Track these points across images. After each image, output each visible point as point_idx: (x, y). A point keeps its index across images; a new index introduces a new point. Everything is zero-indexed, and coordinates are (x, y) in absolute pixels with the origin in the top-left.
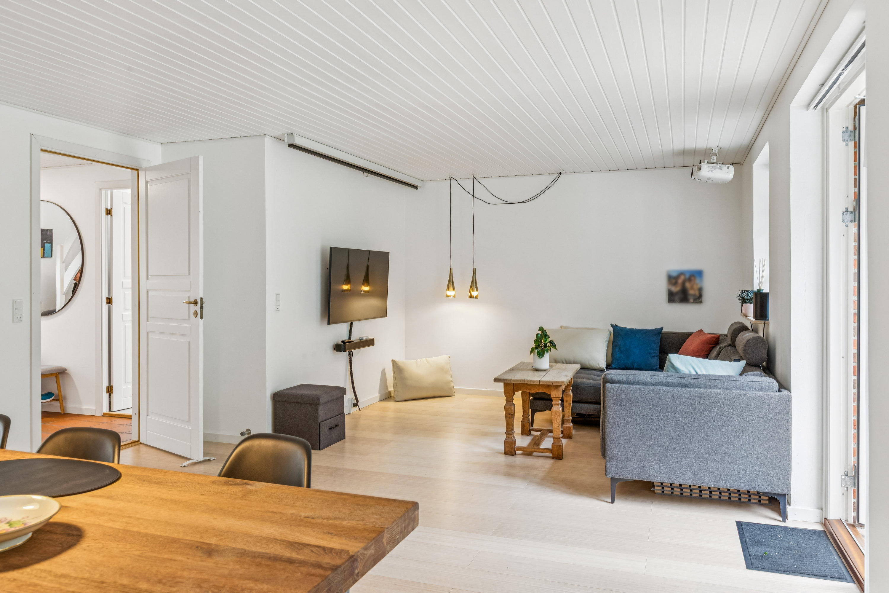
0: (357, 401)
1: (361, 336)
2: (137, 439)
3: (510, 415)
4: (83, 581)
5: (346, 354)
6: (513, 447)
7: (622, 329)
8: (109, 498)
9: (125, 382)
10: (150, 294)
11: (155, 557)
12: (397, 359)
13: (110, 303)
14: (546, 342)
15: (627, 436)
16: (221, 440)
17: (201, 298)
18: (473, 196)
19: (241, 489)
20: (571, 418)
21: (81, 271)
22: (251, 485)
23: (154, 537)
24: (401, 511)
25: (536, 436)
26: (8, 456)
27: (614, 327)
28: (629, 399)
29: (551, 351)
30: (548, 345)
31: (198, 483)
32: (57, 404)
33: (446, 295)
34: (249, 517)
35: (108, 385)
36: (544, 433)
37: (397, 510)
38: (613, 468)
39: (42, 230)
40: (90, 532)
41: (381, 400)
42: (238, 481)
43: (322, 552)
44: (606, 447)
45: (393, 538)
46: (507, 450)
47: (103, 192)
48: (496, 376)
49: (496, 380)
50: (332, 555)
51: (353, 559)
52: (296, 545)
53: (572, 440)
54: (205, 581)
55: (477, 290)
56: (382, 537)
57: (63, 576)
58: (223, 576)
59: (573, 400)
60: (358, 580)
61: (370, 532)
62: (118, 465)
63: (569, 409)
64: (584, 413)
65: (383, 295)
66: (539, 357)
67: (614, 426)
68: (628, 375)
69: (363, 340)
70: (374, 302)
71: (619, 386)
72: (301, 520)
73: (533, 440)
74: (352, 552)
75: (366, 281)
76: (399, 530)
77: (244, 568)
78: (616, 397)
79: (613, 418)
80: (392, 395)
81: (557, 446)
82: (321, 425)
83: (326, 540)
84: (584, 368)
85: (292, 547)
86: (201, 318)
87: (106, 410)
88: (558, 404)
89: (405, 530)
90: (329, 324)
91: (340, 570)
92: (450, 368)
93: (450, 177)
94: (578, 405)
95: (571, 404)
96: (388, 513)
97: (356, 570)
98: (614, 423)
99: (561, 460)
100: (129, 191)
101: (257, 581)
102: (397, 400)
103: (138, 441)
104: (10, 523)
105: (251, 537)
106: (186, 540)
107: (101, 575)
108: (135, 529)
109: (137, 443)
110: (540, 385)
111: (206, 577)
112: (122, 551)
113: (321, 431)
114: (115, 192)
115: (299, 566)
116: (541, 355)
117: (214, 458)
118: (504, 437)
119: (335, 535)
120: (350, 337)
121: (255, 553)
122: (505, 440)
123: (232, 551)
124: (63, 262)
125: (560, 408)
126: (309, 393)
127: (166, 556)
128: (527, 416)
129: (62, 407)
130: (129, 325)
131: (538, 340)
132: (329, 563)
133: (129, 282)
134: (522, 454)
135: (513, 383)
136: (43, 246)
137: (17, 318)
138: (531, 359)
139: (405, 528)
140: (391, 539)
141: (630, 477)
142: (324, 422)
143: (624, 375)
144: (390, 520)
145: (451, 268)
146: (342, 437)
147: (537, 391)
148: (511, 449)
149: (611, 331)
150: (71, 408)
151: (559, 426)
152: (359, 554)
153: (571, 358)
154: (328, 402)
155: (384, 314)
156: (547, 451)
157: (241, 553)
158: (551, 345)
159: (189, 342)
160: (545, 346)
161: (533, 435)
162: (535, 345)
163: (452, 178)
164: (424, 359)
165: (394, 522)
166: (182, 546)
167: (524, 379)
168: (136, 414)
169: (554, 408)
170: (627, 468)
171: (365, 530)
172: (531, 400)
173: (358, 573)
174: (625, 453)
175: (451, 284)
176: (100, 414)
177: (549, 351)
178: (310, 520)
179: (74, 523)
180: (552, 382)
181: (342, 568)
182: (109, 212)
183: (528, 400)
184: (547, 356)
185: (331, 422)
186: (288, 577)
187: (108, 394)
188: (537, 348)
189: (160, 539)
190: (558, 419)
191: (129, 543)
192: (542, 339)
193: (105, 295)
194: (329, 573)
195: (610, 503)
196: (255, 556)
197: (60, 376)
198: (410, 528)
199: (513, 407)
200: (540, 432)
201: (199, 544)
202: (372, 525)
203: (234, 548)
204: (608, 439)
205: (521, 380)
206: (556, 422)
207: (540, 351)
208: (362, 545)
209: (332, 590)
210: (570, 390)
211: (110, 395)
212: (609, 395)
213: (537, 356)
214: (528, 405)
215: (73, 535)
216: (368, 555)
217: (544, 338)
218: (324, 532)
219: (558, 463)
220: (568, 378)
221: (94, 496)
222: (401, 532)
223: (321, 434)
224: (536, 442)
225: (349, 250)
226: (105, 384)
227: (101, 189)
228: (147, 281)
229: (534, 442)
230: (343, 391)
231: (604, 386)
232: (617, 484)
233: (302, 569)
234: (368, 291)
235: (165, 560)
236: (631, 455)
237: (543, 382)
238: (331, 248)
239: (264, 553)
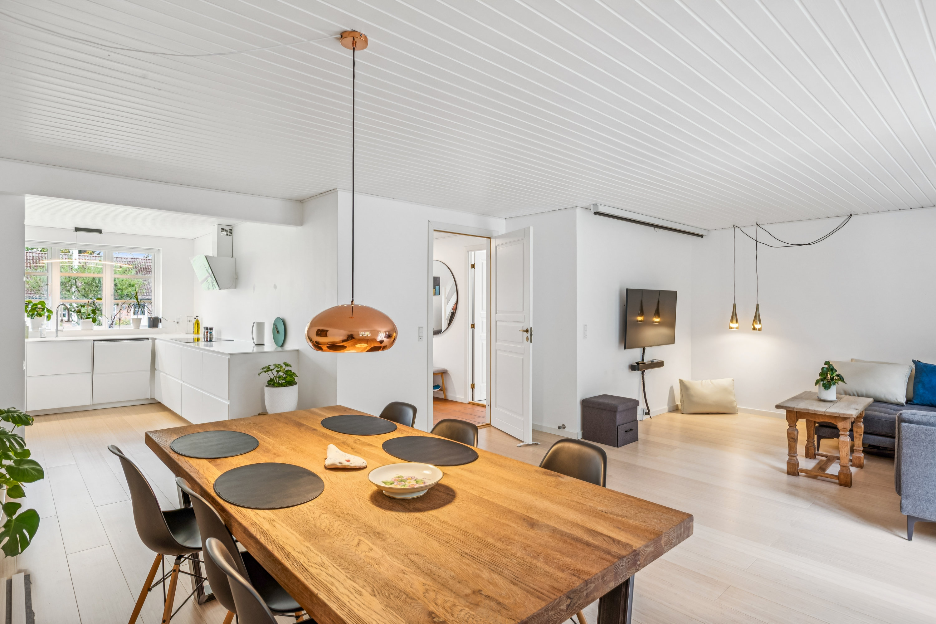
0: (649, 411)
1: (652, 359)
2: (490, 423)
3: (792, 439)
4: (456, 529)
5: (640, 372)
6: (796, 469)
7: (926, 366)
8: (471, 471)
9: (482, 382)
10: (498, 323)
11: (497, 521)
12: (684, 379)
13: (473, 328)
14: (833, 376)
15: (928, 477)
16: (544, 430)
17: (531, 328)
18: (757, 241)
19: (555, 479)
20: (862, 449)
21: (456, 304)
22: (562, 477)
23: (498, 506)
24: (678, 520)
25: (821, 461)
26: (415, 433)
27: (916, 363)
28: (930, 440)
29: (838, 384)
30: (835, 378)
31: (526, 470)
32: (442, 392)
33: (730, 327)
34: (560, 503)
35: (472, 383)
36: (830, 460)
37: (674, 519)
38: (910, 506)
39: (434, 278)
40: (459, 494)
41: (669, 412)
42: (553, 473)
43: (611, 542)
44: (902, 484)
45: (669, 541)
46: (789, 470)
47: (470, 253)
48: (778, 403)
49: (778, 407)
50: (619, 546)
51: (636, 553)
52: (593, 533)
53: (863, 469)
54: (529, 546)
55: (760, 323)
56: (661, 539)
57: (444, 522)
58: (540, 545)
59: (864, 431)
60: (640, 570)
61: (651, 533)
62: (477, 449)
63: (860, 440)
64: (878, 445)
65: (672, 325)
66: (825, 388)
67: (911, 465)
68: (929, 417)
69: (654, 362)
70: (664, 331)
71: (918, 426)
72: (597, 513)
73: (818, 464)
74: (635, 547)
75: (657, 313)
76: (675, 536)
77: (555, 542)
78: (913, 437)
79: (910, 457)
80: (680, 408)
81: (844, 474)
82: (618, 428)
83: (615, 533)
84: (877, 401)
85: (590, 534)
86: (531, 342)
87: (470, 400)
88: (846, 435)
89: (680, 536)
90: (625, 348)
91: (625, 559)
92: (733, 390)
93: (734, 226)
94: (870, 436)
95: (862, 435)
96: (666, 519)
97: (638, 562)
98: (911, 462)
99: (850, 487)
100: (485, 251)
101: (563, 554)
102: (684, 413)
103: (490, 424)
104: (416, 481)
105: (561, 519)
106: (517, 512)
107: (466, 527)
108: (486, 498)
109: (489, 425)
110: (825, 416)
111: (529, 543)
112: (478, 512)
113: (618, 433)
114: (477, 252)
115: (594, 550)
116: (827, 387)
117: (539, 443)
118: (787, 458)
119: (622, 530)
120: (643, 360)
121: (563, 532)
122: (788, 461)
123: (547, 527)
124: (446, 299)
125: (848, 439)
126: (609, 402)
127: (505, 522)
128: (812, 441)
129: (445, 395)
130: (485, 342)
131: (824, 373)
132: (617, 552)
133: (484, 313)
134: (806, 476)
135: (797, 412)
136: (435, 288)
137: (420, 338)
138: (816, 389)
139: (681, 535)
140: (668, 542)
141: (932, 519)
142: (621, 426)
143: (924, 416)
144: (667, 526)
145: (734, 304)
146: (635, 439)
147: (822, 421)
148: (794, 470)
149: (913, 367)
150: (451, 396)
151: (847, 456)
152: (640, 550)
153: (863, 390)
154: (624, 410)
155: (671, 341)
156: (834, 477)
157: (553, 530)
158: (838, 378)
159: (523, 358)
160: (832, 379)
161: (818, 459)
162: (820, 377)
163: (735, 227)
164: (709, 381)
165: (671, 529)
166: (514, 516)
167: (807, 408)
168: (488, 405)
169: (842, 438)
170: (928, 509)
171: (646, 530)
172: (817, 426)
173: (640, 564)
174: (925, 494)
175: (734, 317)
176: (467, 402)
177: (836, 384)
178: (604, 513)
179: (451, 486)
180: (839, 414)
181: (627, 557)
182: (473, 266)
183: (813, 427)
184: (833, 389)
185: (628, 427)
186: (585, 556)
187: (472, 389)
188: (822, 380)
189: (501, 508)
190: (846, 449)
191: (482, 507)
192: (829, 372)
193: (470, 322)
194: (616, 560)
195: (906, 539)
196: (563, 534)
197: (444, 375)
198: (685, 536)
199: (796, 432)
200: (827, 457)
201: (526, 517)
202: (652, 528)
203: (548, 525)
204: (903, 477)
205: (805, 409)
206: (843, 452)
207: (826, 383)
208: (644, 543)
209: (618, 574)
210: (860, 422)
211: (473, 390)
212: (904, 434)
213: (822, 388)
214: (812, 430)
215: (450, 495)
216: (648, 551)
217: (830, 372)
218: (614, 526)
219: (845, 490)
220: (857, 411)
221: (462, 469)
222: (677, 537)
223: (618, 435)
224: (822, 467)
225: (642, 291)
226: (470, 382)
227: (468, 251)
228: (496, 314)
229: (819, 466)
230: (637, 403)
231: (899, 425)
232: (915, 523)
233: (596, 552)
234: (658, 322)
235: (504, 524)
236: (933, 497)
237: (828, 413)
238: (627, 290)
239: (569, 533)
